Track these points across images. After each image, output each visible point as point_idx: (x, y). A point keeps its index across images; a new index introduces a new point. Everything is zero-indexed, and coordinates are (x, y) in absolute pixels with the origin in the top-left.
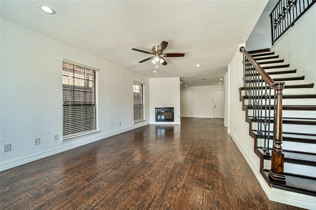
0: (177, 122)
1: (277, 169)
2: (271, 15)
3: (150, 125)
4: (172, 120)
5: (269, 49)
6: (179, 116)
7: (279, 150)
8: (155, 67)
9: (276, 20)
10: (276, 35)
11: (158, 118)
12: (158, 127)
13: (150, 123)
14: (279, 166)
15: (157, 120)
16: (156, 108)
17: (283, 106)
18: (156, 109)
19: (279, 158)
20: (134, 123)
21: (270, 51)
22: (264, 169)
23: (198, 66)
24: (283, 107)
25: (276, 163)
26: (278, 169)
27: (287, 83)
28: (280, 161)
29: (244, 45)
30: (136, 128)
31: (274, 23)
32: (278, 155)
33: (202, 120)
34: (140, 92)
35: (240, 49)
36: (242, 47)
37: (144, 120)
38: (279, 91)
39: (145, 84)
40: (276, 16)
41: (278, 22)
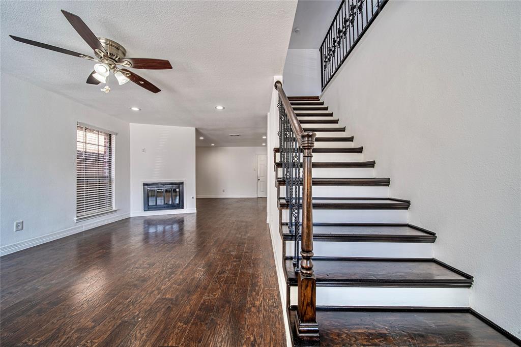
0: (190, 208)
1: (305, 311)
2: (321, 50)
3: (131, 219)
4: (181, 206)
5: (318, 97)
6: (193, 198)
7: (309, 272)
8: (102, 90)
9: (326, 57)
10: (326, 79)
11: (150, 204)
12: (149, 223)
13: (132, 215)
14: (308, 305)
15: (148, 207)
16: (145, 184)
17: (313, 178)
18: (146, 187)
19: (308, 288)
20: (77, 220)
21: (319, 100)
22: (291, 305)
23: (220, 108)
24: (313, 181)
25: (304, 300)
26: (306, 313)
27: (319, 135)
28: (310, 294)
29: (280, 78)
30: (84, 229)
31: (324, 62)
32: (306, 282)
33: (237, 202)
34: (105, 149)
35: (275, 84)
36: (278, 82)
37: (114, 209)
38: (307, 150)
39: (117, 134)
40: (325, 52)
41: (328, 59)
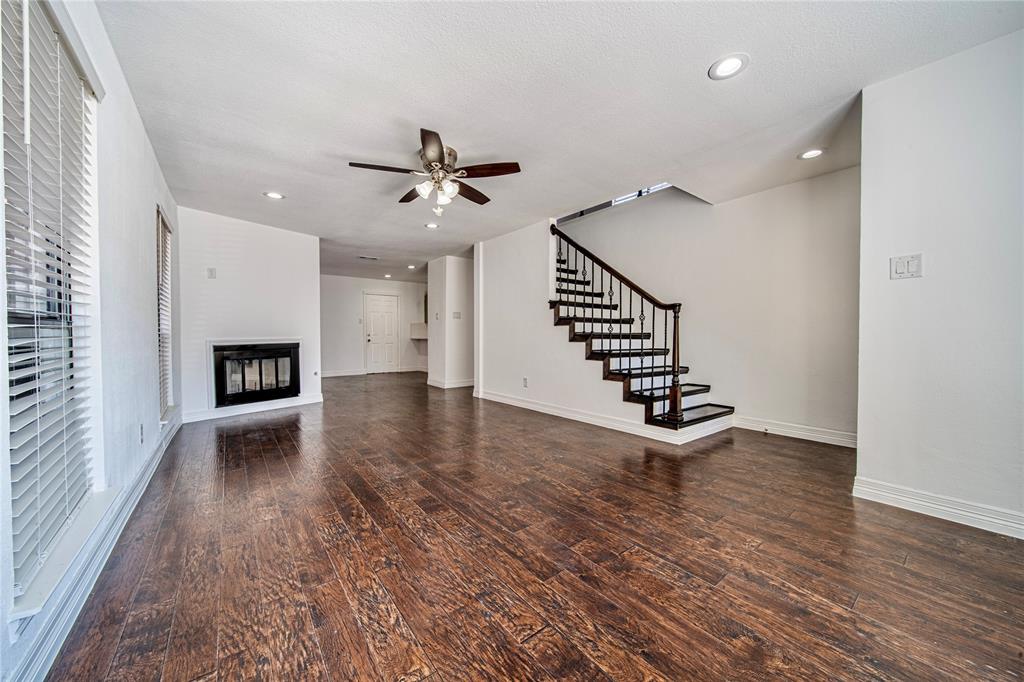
0: (309, 395)
4: (293, 390)
6: (316, 374)
11: (230, 391)
13: (184, 422)
15: (223, 399)
16: (217, 349)
35: (552, 228)
